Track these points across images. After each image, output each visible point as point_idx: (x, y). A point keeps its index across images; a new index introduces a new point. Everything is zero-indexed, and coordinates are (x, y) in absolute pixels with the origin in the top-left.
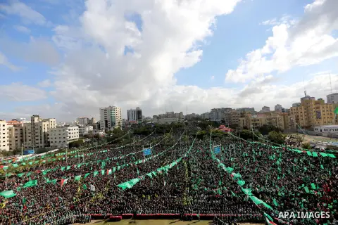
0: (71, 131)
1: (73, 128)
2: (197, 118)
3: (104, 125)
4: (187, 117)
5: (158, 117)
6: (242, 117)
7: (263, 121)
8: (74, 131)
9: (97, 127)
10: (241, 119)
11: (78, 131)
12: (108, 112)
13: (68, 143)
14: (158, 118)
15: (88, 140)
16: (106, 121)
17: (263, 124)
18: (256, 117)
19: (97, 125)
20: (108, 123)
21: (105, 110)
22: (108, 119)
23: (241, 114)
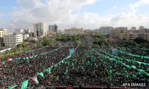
0: (18, 37)
1: (19, 35)
2: (92, 32)
3: (36, 34)
4: (85, 31)
5: (69, 30)
6: (121, 32)
7: (136, 36)
8: (20, 37)
9: (31, 35)
10: (122, 34)
11: (22, 37)
12: (38, 26)
13: (17, 44)
15: (27, 43)
16: (37, 32)
17: (136, 38)
18: (131, 33)
19: (31, 34)
20: (39, 32)
21: (37, 25)
22: (39, 30)
23: (121, 31)
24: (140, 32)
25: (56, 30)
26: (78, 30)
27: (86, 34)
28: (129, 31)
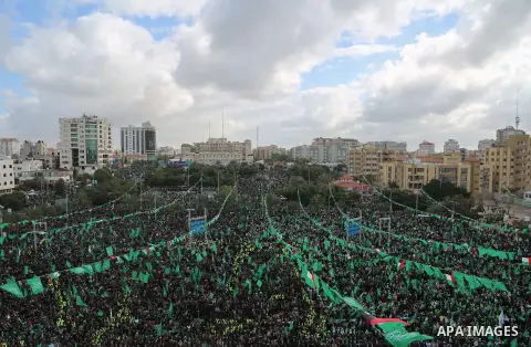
2: (284, 157)
3: (70, 160)
5: (196, 149)
6: (385, 160)
7: (431, 174)
9: (51, 164)
10: (386, 165)
11: (12, 170)
12: (78, 130)
14: (193, 150)
15: (33, 193)
16: (75, 152)
17: (430, 179)
18: (417, 162)
19: (51, 159)
20: (80, 154)
21: (74, 125)
22: (81, 146)
23: (385, 154)
24: (445, 158)
25: (148, 148)
26: (230, 147)
27: (262, 162)
28: (410, 156)
